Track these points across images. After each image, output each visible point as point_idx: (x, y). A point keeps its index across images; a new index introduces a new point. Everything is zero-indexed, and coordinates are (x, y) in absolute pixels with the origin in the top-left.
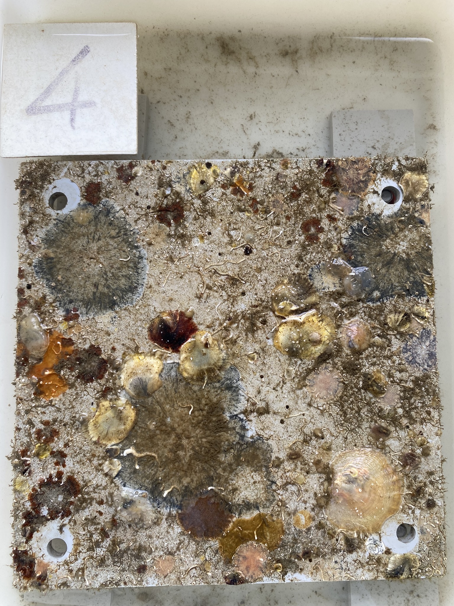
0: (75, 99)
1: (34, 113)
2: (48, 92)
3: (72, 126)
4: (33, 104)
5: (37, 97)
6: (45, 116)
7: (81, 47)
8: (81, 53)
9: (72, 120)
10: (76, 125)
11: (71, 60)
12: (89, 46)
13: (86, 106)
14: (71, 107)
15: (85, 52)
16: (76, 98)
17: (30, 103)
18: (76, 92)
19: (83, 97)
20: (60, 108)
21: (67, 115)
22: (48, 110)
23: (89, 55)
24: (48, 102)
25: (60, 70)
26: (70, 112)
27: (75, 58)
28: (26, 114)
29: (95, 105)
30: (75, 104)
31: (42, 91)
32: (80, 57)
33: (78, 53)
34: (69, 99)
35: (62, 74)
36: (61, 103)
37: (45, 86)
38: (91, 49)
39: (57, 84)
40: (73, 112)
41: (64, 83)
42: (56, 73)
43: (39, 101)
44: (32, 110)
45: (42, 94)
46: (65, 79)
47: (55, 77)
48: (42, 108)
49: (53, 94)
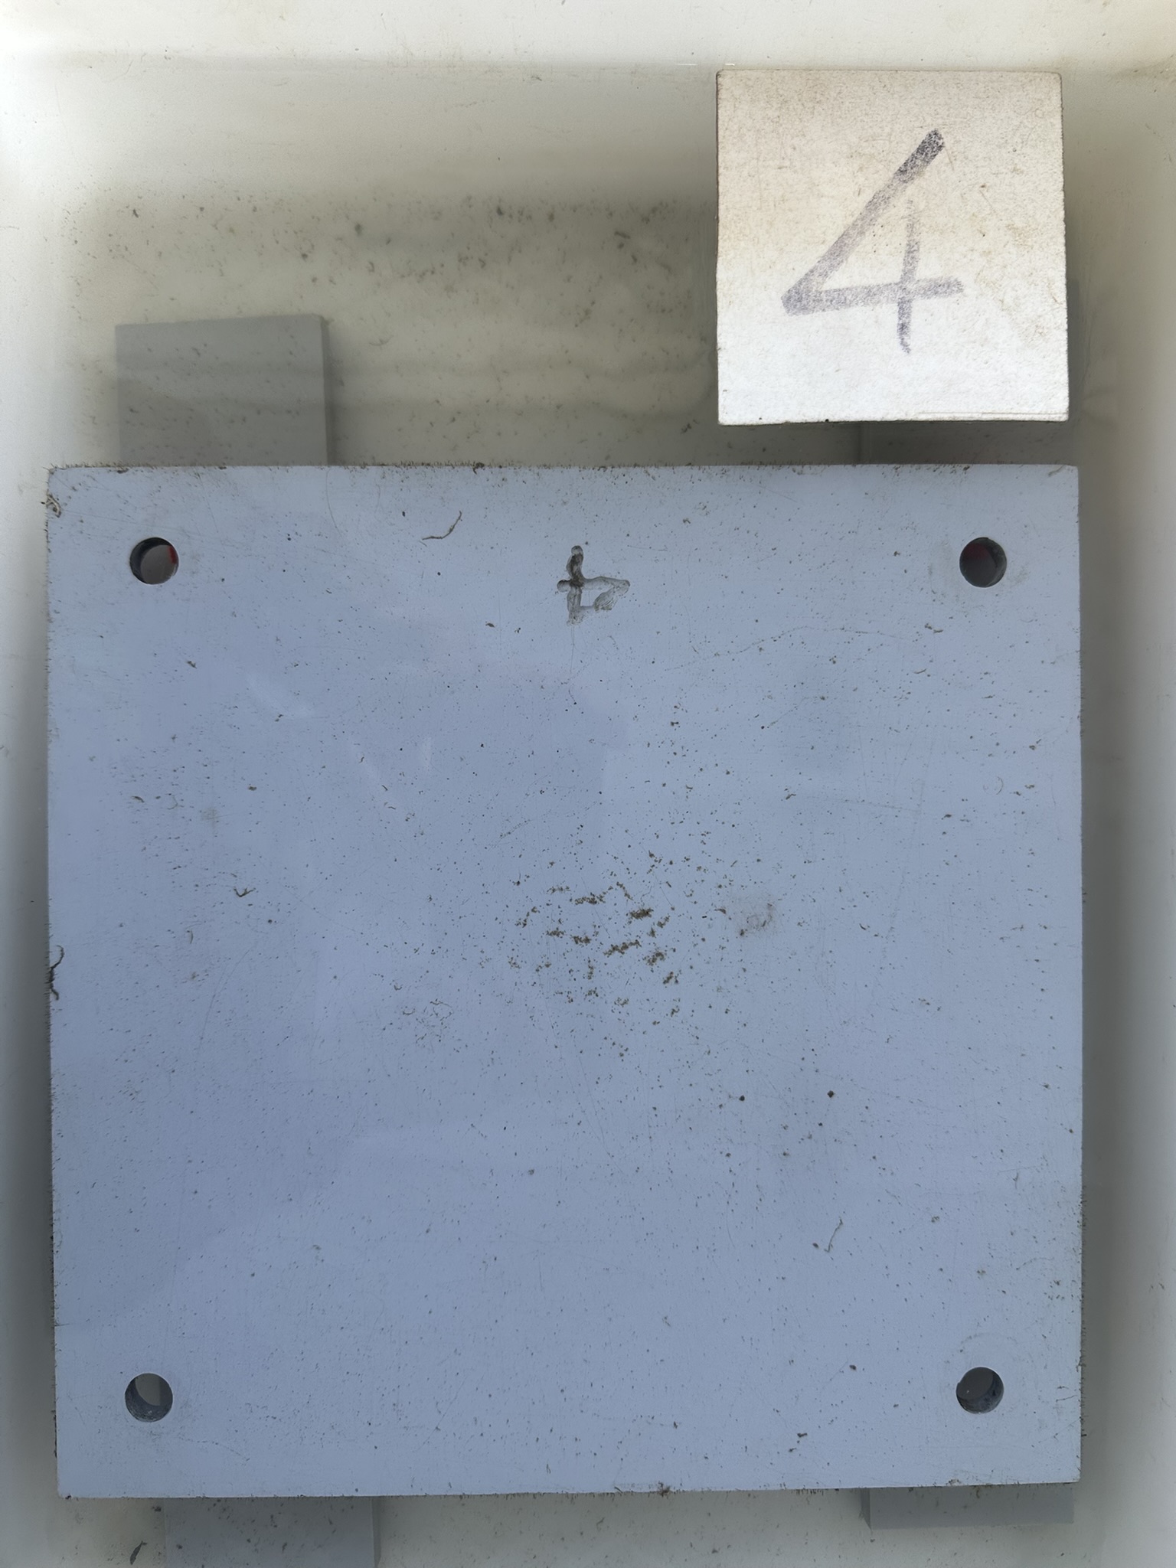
0: (908, 275)
1: (804, 309)
2: (838, 251)
3: (903, 344)
4: (800, 283)
5: (811, 267)
6: (831, 316)
7: (922, 136)
8: (921, 150)
9: (903, 328)
10: (913, 340)
11: (895, 167)
12: (942, 132)
13: (936, 293)
14: (900, 294)
15: (930, 147)
16: (911, 271)
17: (793, 283)
18: (912, 252)
19: (928, 269)
20: (870, 294)
21: (888, 314)
22: (840, 300)
23: (941, 156)
24: (838, 280)
25: (867, 196)
26: (896, 308)
27: (906, 164)
28: (784, 310)
29: (961, 290)
30: (910, 286)
31: (823, 249)
32: (919, 162)
33: (914, 150)
34: (892, 272)
35: (872, 205)
36: (872, 282)
37: (832, 239)
38: (947, 140)
39: (862, 233)
40: (904, 308)
41: (879, 231)
42: (860, 204)
43: (816, 277)
44: (798, 300)
45: (824, 258)
46: (880, 220)
47: (857, 214)
48: (825, 298)
49: (852, 258)
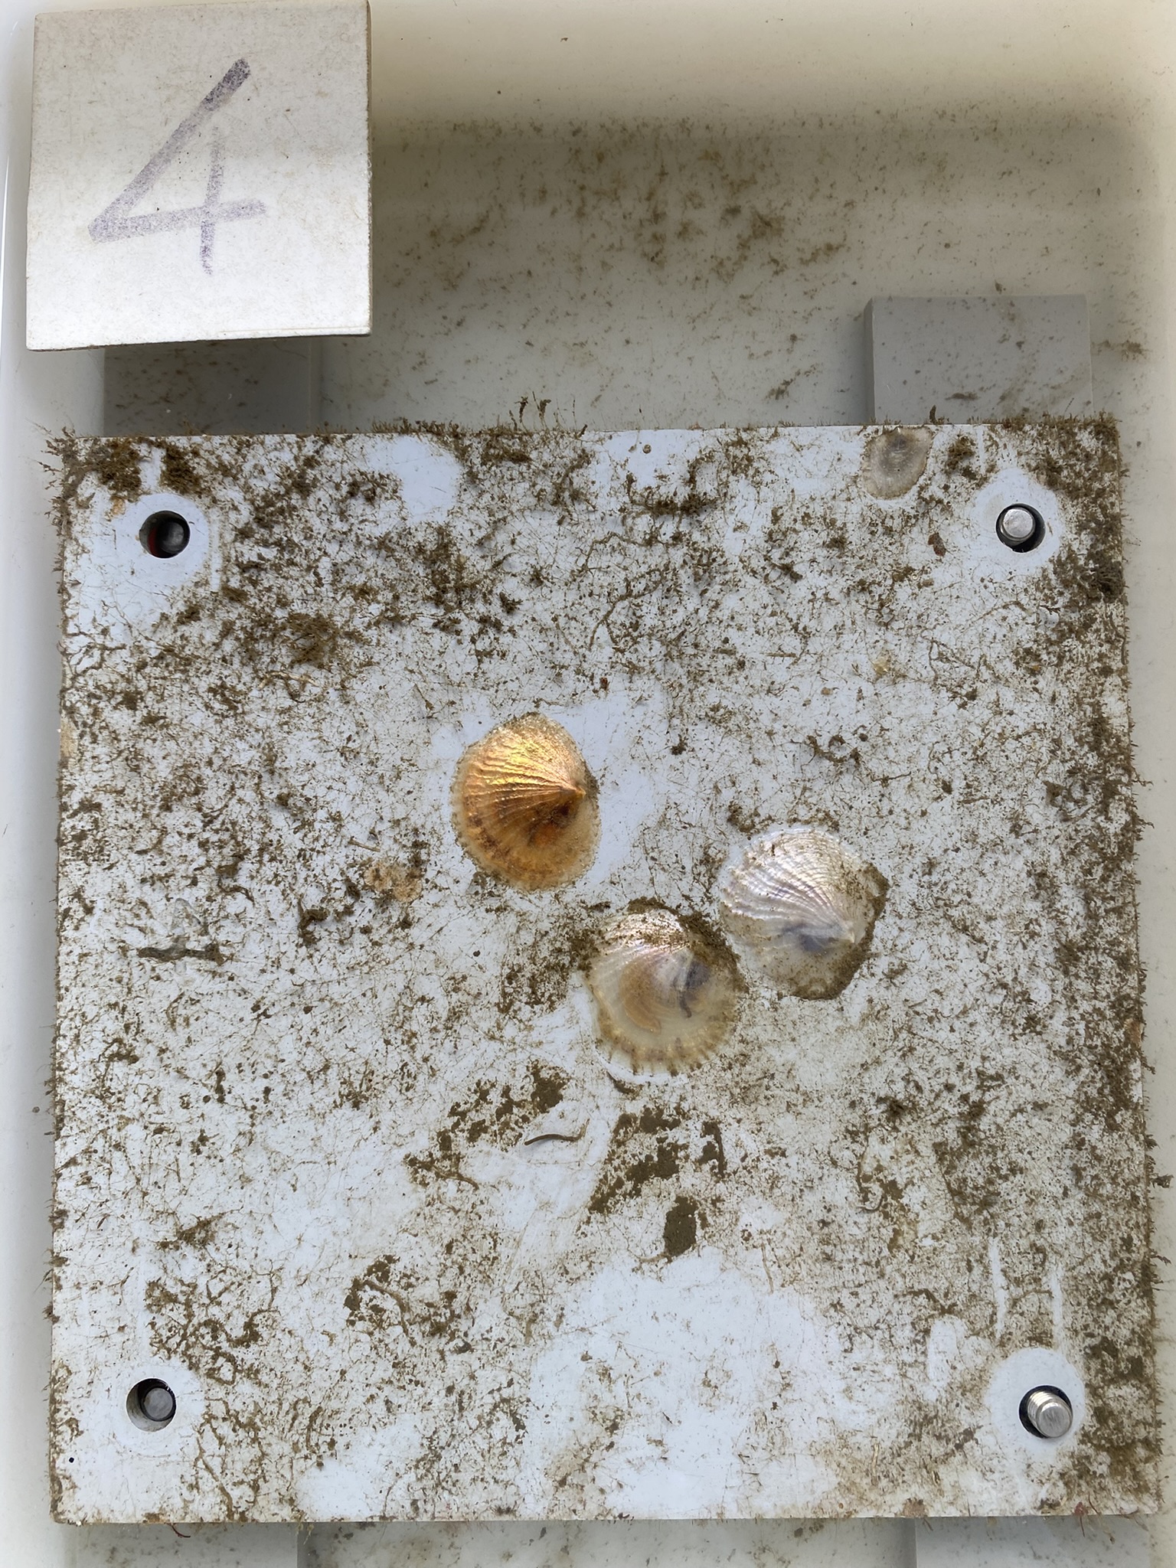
0: (211, 199)
1: (109, 236)
2: (144, 180)
3: (205, 266)
4: (107, 212)
5: (117, 195)
6: (137, 242)
7: (229, 65)
8: (228, 78)
9: (205, 250)
10: (215, 263)
11: (201, 97)
12: (248, 61)
13: (239, 215)
14: (203, 218)
15: (236, 75)
16: (214, 195)
17: (100, 212)
18: (216, 177)
19: (232, 193)
20: (174, 220)
21: (192, 237)
22: (144, 226)
23: (247, 84)
24: (143, 207)
25: (174, 125)
26: (199, 231)
27: (212, 93)
28: (91, 238)
29: (263, 211)
30: (213, 210)
31: (130, 179)
32: (225, 91)
33: (220, 78)
34: (198, 199)
35: (178, 134)
36: (178, 208)
37: (138, 167)
38: (253, 68)
39: (168, 161)
40: (206, 231)
41: (183, 157)
42: (166, 133)
43: (122, 206)
44: (104, 229)
45: (130, 187)
46: (187, 148)
47: (163, 142)
48: (129, 224)
49: (158, 186)
